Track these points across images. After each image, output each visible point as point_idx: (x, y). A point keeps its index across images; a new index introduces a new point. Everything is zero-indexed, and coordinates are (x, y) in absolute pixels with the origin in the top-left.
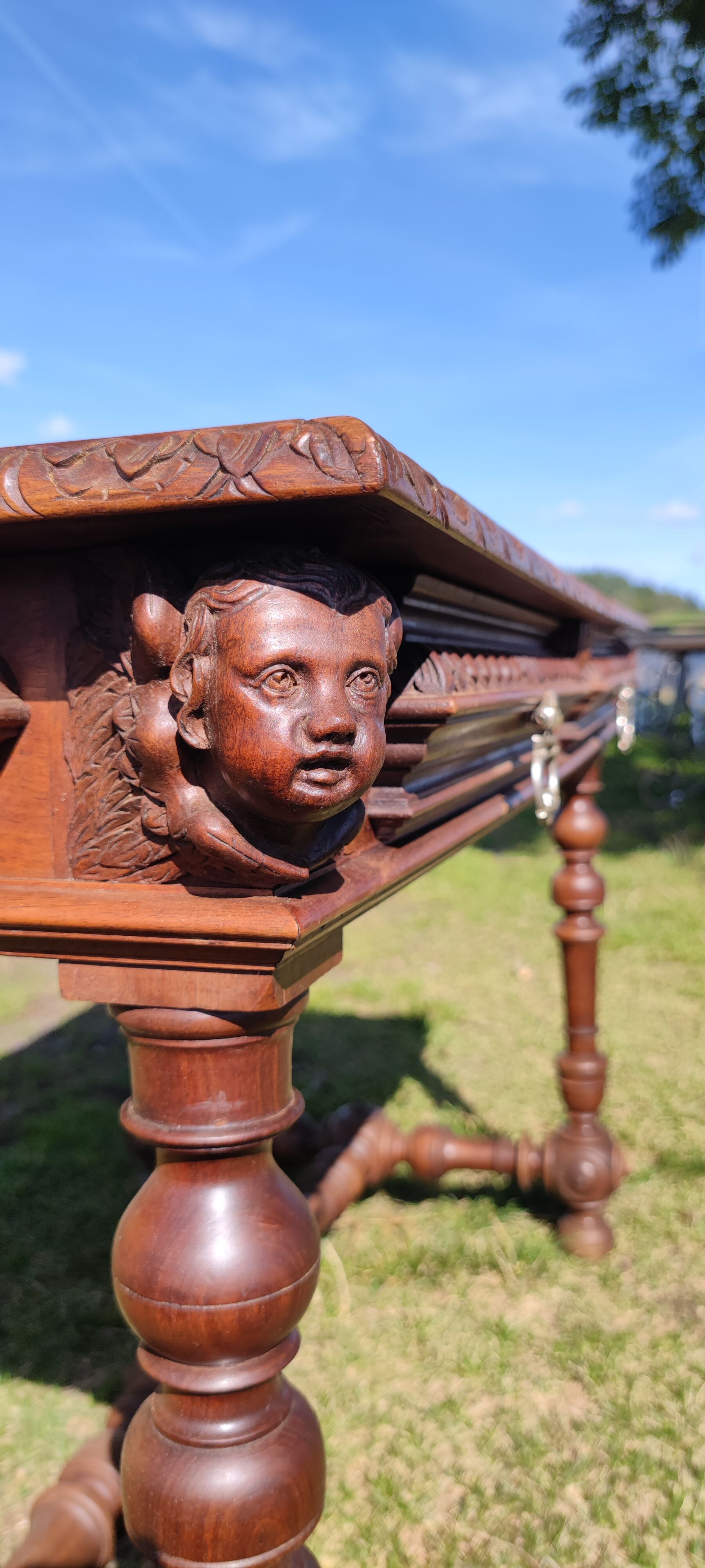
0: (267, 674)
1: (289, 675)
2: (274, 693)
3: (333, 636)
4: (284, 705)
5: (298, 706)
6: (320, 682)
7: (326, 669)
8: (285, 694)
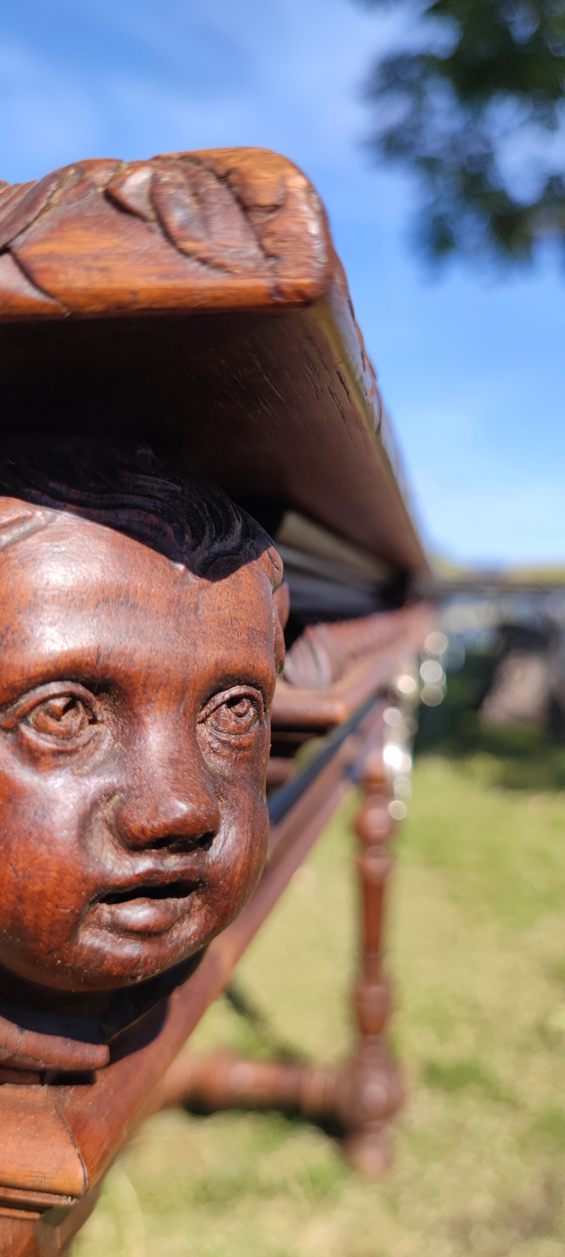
0: (32, 702)
1: (80, 705)
2: (46, 743)
3: (178, 624)
4: (68, 769)
5: (96, 770)
6: (148, 719)
7: (161, 692)
8: (69, 746)
